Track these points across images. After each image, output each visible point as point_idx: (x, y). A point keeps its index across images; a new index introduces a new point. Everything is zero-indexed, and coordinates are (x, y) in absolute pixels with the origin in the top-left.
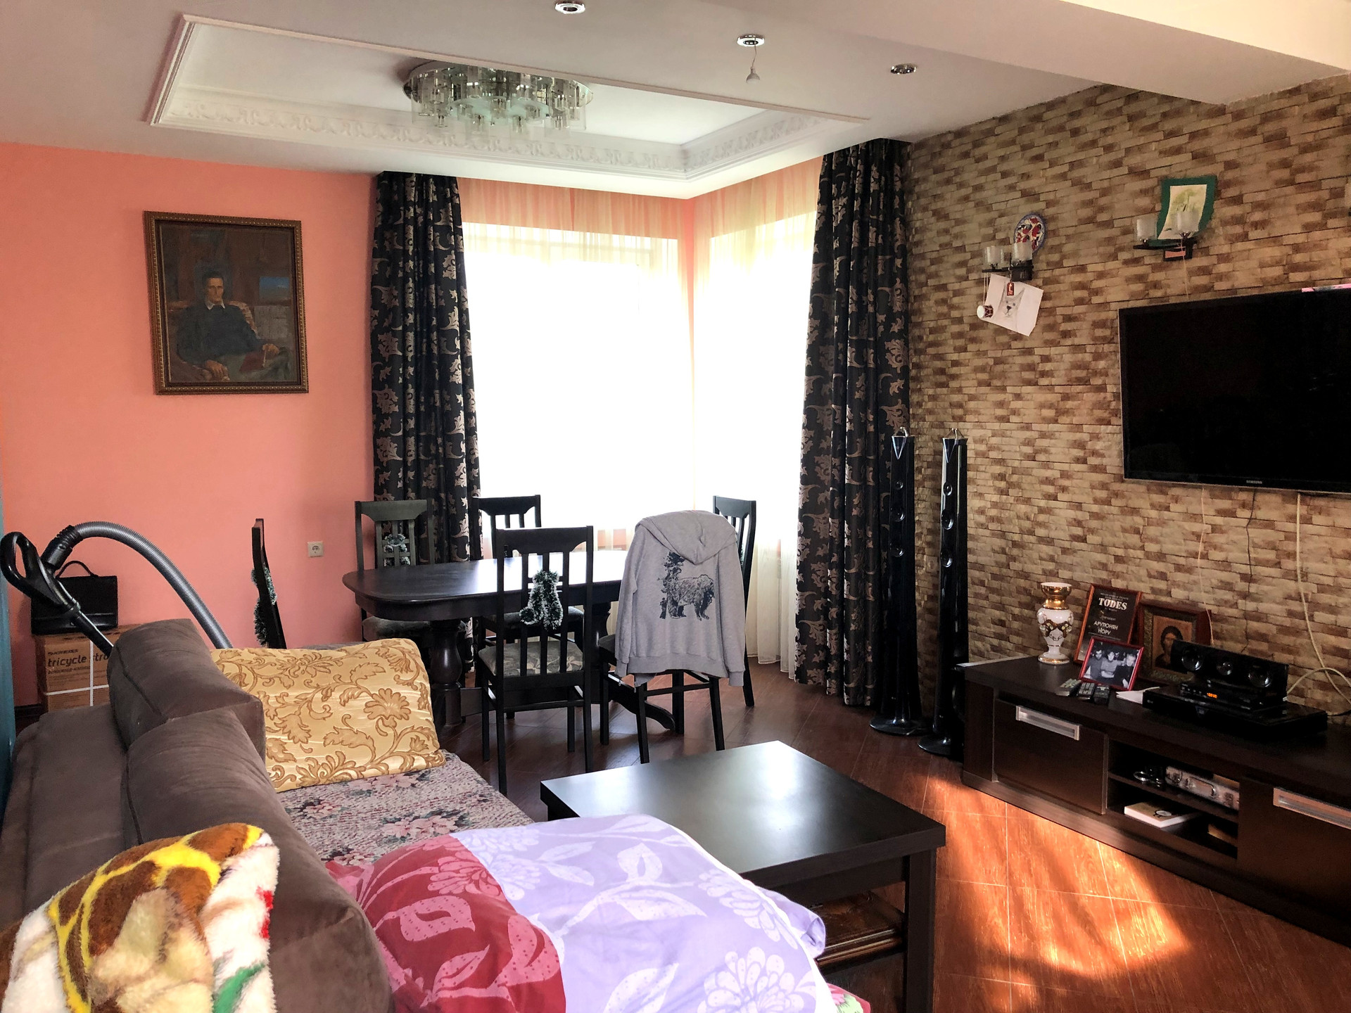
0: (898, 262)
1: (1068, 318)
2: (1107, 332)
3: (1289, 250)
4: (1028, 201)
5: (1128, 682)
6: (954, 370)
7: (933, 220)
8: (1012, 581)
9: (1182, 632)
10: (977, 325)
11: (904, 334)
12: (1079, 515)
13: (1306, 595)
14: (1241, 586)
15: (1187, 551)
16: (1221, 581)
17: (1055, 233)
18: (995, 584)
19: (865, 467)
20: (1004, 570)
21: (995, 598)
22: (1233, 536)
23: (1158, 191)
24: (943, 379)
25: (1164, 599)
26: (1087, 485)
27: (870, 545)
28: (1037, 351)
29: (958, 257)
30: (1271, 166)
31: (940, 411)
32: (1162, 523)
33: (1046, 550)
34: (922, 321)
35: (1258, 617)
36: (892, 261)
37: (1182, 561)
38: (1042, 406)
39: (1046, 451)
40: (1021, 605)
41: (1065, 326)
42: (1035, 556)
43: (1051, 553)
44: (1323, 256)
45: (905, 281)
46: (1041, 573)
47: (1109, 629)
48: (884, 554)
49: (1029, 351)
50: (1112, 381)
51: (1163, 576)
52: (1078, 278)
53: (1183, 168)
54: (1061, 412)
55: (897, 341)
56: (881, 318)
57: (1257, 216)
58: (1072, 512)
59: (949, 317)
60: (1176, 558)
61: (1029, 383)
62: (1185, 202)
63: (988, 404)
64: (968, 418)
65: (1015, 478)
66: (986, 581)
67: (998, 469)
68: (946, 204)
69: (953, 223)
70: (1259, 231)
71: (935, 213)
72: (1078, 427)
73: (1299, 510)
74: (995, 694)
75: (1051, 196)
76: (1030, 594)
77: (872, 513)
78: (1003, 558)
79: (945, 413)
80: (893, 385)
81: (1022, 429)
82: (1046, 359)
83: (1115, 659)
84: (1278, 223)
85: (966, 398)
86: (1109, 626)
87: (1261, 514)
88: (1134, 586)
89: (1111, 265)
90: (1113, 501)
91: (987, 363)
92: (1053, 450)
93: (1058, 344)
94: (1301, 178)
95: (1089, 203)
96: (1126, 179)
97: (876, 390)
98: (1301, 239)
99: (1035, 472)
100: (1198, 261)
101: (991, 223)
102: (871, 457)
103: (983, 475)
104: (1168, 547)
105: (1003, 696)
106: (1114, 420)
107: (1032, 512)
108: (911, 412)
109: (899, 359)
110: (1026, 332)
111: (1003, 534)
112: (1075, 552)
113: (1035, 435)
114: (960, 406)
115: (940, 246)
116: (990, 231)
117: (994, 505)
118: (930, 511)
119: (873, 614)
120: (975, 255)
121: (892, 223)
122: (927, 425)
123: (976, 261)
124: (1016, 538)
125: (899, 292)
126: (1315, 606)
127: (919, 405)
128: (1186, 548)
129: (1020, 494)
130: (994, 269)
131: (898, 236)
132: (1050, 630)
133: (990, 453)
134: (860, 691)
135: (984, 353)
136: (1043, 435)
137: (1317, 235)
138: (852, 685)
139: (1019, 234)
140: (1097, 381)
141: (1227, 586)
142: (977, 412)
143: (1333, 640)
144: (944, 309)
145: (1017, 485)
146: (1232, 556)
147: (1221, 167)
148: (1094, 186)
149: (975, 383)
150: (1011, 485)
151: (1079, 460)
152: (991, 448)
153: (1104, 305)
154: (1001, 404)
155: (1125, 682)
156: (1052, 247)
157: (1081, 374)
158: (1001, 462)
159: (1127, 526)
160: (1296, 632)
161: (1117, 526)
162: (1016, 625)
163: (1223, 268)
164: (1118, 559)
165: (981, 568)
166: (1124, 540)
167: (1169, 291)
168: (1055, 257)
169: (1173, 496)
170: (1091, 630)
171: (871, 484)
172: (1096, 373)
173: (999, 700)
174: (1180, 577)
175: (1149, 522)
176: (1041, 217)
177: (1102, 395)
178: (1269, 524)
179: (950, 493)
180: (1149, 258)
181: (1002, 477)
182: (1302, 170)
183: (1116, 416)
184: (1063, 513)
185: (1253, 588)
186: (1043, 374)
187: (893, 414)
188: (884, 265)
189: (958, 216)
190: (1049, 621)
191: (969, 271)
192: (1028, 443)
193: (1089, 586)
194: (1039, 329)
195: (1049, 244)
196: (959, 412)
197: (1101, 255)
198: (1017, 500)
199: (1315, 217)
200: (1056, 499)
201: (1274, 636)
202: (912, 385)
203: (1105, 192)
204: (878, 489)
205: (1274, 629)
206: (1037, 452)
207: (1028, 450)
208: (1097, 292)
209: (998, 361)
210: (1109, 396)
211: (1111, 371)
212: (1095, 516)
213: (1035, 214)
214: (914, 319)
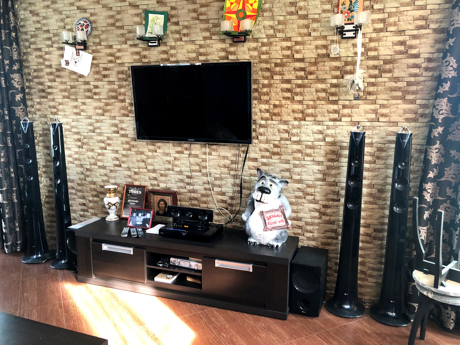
0: (13, 34)
1: (106, 69)
2: (124, 76)
3: (198, 47)
4: (80, 12)
5: (149, 225)
6: (49, 90)
7: (30, 15)
8: (88, 186)
9: (166, 201)
10: (60, 69)
11: (20, 71)
12: (117, 156)
13: (211, 182)
14: (187, 180)
15: (165, 168)
16: (179, 179)
17: (96, 28)
18: (79, 188)
19: (6, 137)
20: (83, 182)
21: (80, 194)
22: (183, 161)
23: (143, 15)
24: (44, 94)
25: (156, 188)
26: (120, 142)
27: (13, 175)
28: (91, 83)
29: (46, 35)
30: (189, 11)
31: (44, 109)
32: (154, 157)
33: (103, 171)
34: (29, 66)
35: (194, 191)
36: (10, 34)
37: (163, 172)
38: (96, 108)
39: (99, 128)
40: (93, 196)
41: (104, 73)
42: (98, 174)
43: (106, 172)
44: (211, 50)
45: (18, 44)
46: (101, 181)
47: (134, 203)
48: (21, 179)
49: (88, 83)
50: (128, 98)
51: (155, 179)
52: (109, 51)
53: (153, 7)
54: (105, 111)
55: (17, 74)
56: (7, 62)
57: (185, 31)
58: (114, 154)
59: (44, 64)
60: (161, 171)
61: (89, 97)
62: (156, 22)
63: (69, 107)
64: (59, 113)
65: (85, 140)
66: (75, 187)
67: (77, 137)
68: (37, 8)
69: (41, 18)
70: (186, 38)
71: (31, 12)
72: (114, 118)
73: (208, 150)
74: (91, 240)
75: (93, 11)
76: (97, 191)
77: (12, 160)
78: (82, 176)
79: (47, 110)
80: (17, 96)
81: (87, 118)
82: (96, 87)
83: (142, 216)
84: (193, 35)
85: (57, 104)
86: (135, 201)
87: (193, 152)
88: (143, 184)
89: (124, 46)
90: (132, 149)
91: (67, 88)
92: (102, 128)
93: (101, 80)
94: (201, 17)
95: (112, 17)
96: (129, 8)
97: (8, 98)
98: (202, 42)
99: (95, 137)
100: (162, 48)
101: (62, 20)
102: (9, 132)
103: (69, 140)
104: (157, 167)
105: (94, 240)
106: (130, 115)
107: (95, 155)
108: (28, 110)
109: (19, 83)
110: (86, 74)
111: (81, 166)
112: (116, 171)
113: (93, 121)
114: (55, 107)
115: (36, 29)
116: (62, 24)
117: (76, 153)
118: (43, 157)
119: (18, 208)
120: (55, 35)
121: (8, 14)
122: (37, 116)
123: (56, 38)
124: (88, 167)
125: (15, 49)
126: (214, 185)
127: (32, 106)
128: (164, 167)
129: (89, 148)
130: (67, 43)
131: (12, 21)
132: (110, 207)
133: (72, 129)
134: (14, 245)
135: (65, 83)
136: (97, 121)
137: (208, 42)
138: (9, 243)
139: (78, 27)
140: (121, 97)
141: (182, 181)
142: (64, 111)
143: (220, 197)
144: (41, 60)
145: (87, 144)
146: (183, 169)
147: (169, 9)
148: (114, 9)
149: (61, 97)
150: (83, 144)
151: (115, 132)
152: (73, 127)
153: (122, 64)
154: (76, 107)
155: (147, 225)
156: (95, 35)
157: (114, 94)
158: (78, 133)
159: (139, 159)
160: (208, 196)
161: (134, 159)
162: (91, 205)
163: (172, 52)
164: (136, 173)
165: (72, 181)
166: (138, 165)
167: (151, 60)
168: (97, 40)
169: (157, 146)
170: (126, 204)
171: (10, 145)
172: (120, 94)
173: (93, 242)
174: (163, 178)
175: (148, 157)
176: (89, 21)
177: (124, 104)
178: (196, 156)
179: (56, 149)
180: (142, 45)
181: (79, 140)
182: (201, 14)
183: (131, 113)
184: (109, 155)
185: (192, 181)
186: (95, 94)
187: (19, 111)
188: (5, 35)
189: (44, 15)
190: (110, 203)
191: (53, 43)
192: (91, 124)
193: (124, 185)
194: (92, 73)
195: (93, 34)
196: (54, 110)
197: (119, 42)
198: (87, 150)
199: (207, 34)
200: (106, 149)
201: (200, 198)
202: (27, 97)
203: (119, 13)
204: (14, 148)
205: (199, 195)
206: (95, 129)
207: (91, 128)
208: (118, 58)
209: (72, 87)
210: (127, 105)
211: (127, 93)
212: (124, 156)
213: (85, 19)
214: (24, 64)
